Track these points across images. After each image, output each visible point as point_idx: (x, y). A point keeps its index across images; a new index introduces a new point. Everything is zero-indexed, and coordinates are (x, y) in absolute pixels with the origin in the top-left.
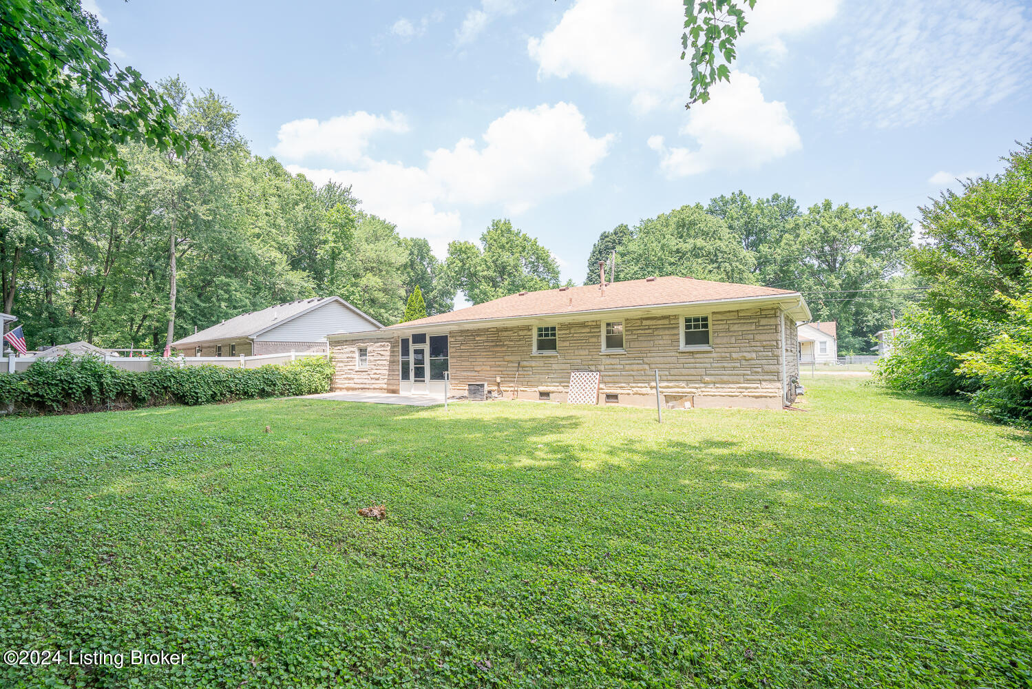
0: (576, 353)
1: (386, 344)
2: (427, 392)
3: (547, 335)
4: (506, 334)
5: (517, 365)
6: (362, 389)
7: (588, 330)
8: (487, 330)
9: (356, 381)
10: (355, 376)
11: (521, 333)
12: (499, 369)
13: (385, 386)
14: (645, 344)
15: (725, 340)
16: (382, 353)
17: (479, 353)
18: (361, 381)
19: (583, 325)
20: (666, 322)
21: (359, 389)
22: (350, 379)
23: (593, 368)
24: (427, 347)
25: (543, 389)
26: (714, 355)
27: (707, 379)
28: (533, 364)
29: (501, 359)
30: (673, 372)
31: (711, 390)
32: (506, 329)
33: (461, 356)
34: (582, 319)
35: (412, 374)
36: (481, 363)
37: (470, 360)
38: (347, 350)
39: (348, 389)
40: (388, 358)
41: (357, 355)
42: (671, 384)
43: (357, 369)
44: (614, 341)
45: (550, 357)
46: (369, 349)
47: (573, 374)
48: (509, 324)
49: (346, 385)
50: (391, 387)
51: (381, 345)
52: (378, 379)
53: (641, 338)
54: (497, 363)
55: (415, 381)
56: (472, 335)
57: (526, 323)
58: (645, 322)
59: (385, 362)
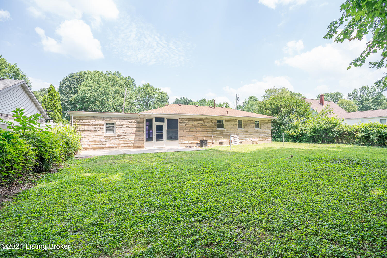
0: (231, 129)
1: (133, 121)
2: (165, 146)
3: (220, 123)
4: (207, 121)
5: (211, 133)
6: (110, 147)
7: (234, 122)
8: (199, 119)
9: (104, 143)
10: (104, 140)
11: (213, 121)
12: (204, 134)
13: (132, 145)
14: (248, 127)
15: (263, 127)
16: (129, 126)
17: (195, 128)
18: (110, 143)
19: (233, 120)
20: (252, 121)
21: (106, 148)
22: (98, 142)
23: (235, 134)
24: (165, 125)
25: (220, 141)
26: (261, 131)
27: (260, 136)
28: (218, 133)
29: (205, 131)
30: (254, 135)
31: (261, 139)
32: (207, 119)
33: (186, 129)
34: (233, 118)
35: (154, 138)
36: (196, 132)
37: (191, 131)
38: (95, 123)
39: (94, 149)
40: (135, 129)
41: (105, 127)
42: (254, 138)
43: (105, 136)
44: (240, 126)
45: (223, 130)
46: (117, 123)
47: (231, 136)
48: (208, 118)
49: (93, 146)
50: (137, 145)
51: (129, 122)
52: (126, 141)
53: (247, 126)
54: (203, 132)
55: (157, 141)
56: (192, 121)
57: (215, 118)
58: (248, 121)
59: (132, 131)
